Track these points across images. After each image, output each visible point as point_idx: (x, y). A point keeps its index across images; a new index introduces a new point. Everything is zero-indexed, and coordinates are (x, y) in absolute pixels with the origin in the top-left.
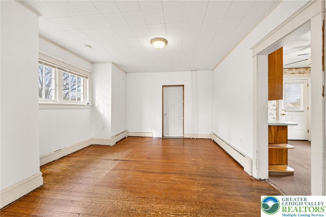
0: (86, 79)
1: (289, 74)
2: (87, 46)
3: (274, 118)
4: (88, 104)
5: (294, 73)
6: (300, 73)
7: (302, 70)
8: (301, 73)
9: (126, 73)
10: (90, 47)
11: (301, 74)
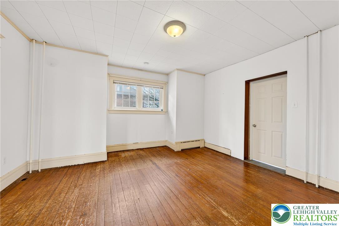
0: (161, 89)
2: (145, 63)
4: (162, 110)
9: (205, 75)
10: (148, 63)
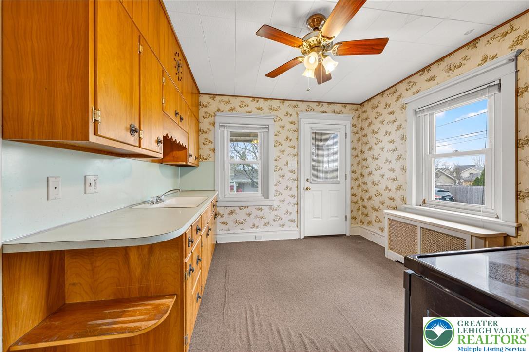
1: (317, 112)
3: (293, 196)
5: (326, 112)
6: (334, 113)
7: (338, 108)
8: (337, 113)
11: (336, 115)
